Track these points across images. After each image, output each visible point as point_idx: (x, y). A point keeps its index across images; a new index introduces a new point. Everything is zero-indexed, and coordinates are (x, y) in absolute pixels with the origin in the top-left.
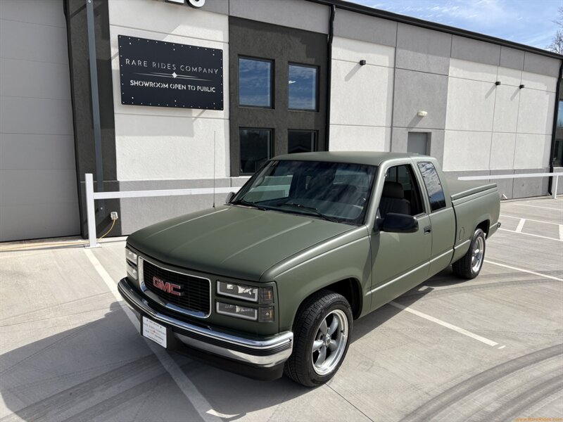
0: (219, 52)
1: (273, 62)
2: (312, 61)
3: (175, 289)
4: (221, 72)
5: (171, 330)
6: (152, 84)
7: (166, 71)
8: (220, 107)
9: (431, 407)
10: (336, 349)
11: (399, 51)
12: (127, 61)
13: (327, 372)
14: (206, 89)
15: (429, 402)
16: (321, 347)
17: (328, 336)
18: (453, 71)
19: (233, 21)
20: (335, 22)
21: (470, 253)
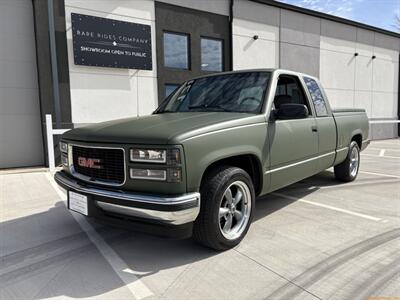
0: (148, 27)
1: (189, 36)
2: (218, 35)
3: (96, 164)
4: (150, 42)
5: (92, 199)
6: (97, 50)
7: (108, 40)
8: (150, 68)
9: (330, 263)
10: (241, 219)
11: (282, 29)
12: (79, 32)
13: (234, 238)
14: (138, 55)
15: (328, 259)
16: (227, 214)
17: (233, 206)
18: (323, 45)
19: (158, 5)
20: (234, 7)
21: (347, 160)
